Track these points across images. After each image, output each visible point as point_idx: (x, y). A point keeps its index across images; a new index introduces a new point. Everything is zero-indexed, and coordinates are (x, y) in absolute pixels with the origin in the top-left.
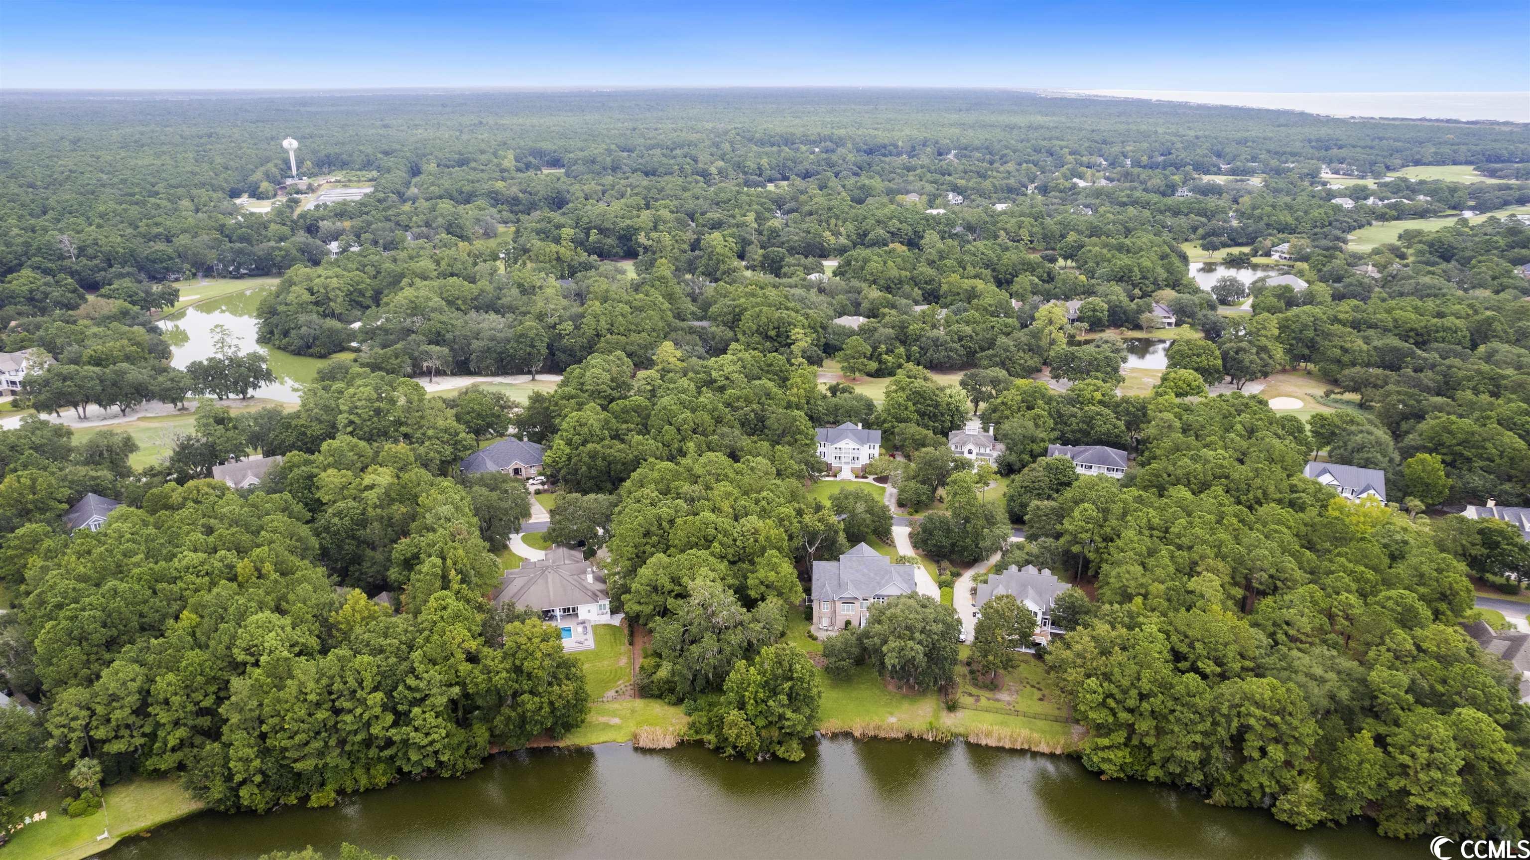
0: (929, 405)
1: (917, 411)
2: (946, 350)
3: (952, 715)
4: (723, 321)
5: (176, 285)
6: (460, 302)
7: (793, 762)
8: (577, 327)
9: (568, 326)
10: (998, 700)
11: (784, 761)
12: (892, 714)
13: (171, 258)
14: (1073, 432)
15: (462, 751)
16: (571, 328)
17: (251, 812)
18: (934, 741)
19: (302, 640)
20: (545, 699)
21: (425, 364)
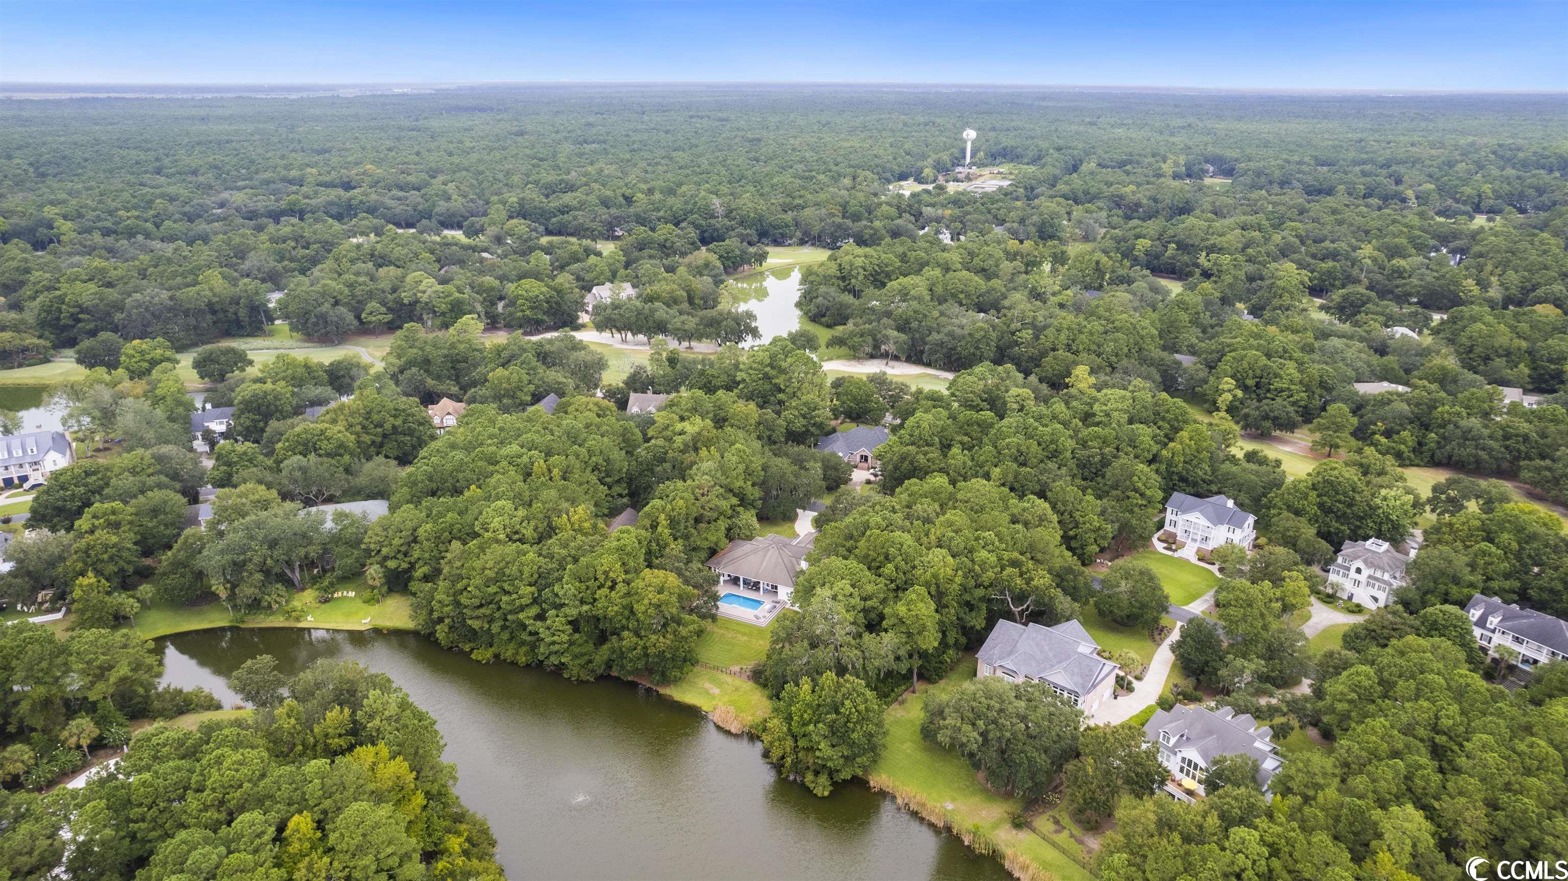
0: (1340, 501)
1: (1321, 506)
2: (1477, 447)
3: (1014, 832)
4: (1205, 359)
5: (768, 249)
6: (962, 296)
7: (816, 795)
8: (1037, 338)
9: (1027, 335)
10: (1081, 842)
11: (809, 791)
12: (953, 800)
13: (787, 226)
14: (1541, 589)
15: (582, 661)
16: (1029, 337)
17: (436, 642)
18: (969, 847)
19: (524, 531)
20: (641, 643)
21: (883, 347)
